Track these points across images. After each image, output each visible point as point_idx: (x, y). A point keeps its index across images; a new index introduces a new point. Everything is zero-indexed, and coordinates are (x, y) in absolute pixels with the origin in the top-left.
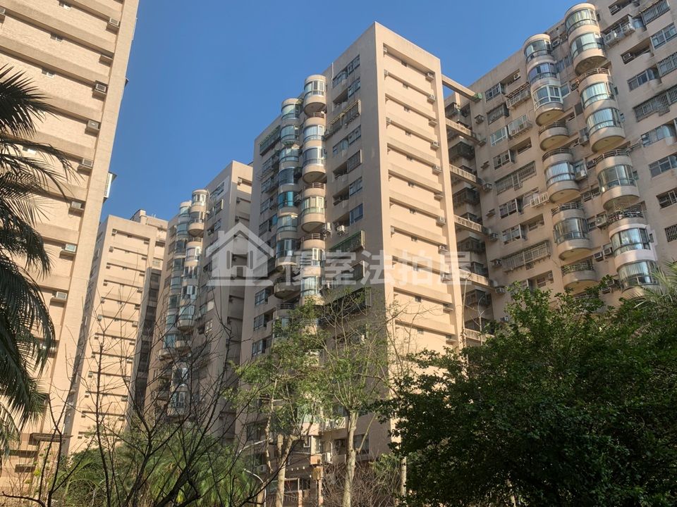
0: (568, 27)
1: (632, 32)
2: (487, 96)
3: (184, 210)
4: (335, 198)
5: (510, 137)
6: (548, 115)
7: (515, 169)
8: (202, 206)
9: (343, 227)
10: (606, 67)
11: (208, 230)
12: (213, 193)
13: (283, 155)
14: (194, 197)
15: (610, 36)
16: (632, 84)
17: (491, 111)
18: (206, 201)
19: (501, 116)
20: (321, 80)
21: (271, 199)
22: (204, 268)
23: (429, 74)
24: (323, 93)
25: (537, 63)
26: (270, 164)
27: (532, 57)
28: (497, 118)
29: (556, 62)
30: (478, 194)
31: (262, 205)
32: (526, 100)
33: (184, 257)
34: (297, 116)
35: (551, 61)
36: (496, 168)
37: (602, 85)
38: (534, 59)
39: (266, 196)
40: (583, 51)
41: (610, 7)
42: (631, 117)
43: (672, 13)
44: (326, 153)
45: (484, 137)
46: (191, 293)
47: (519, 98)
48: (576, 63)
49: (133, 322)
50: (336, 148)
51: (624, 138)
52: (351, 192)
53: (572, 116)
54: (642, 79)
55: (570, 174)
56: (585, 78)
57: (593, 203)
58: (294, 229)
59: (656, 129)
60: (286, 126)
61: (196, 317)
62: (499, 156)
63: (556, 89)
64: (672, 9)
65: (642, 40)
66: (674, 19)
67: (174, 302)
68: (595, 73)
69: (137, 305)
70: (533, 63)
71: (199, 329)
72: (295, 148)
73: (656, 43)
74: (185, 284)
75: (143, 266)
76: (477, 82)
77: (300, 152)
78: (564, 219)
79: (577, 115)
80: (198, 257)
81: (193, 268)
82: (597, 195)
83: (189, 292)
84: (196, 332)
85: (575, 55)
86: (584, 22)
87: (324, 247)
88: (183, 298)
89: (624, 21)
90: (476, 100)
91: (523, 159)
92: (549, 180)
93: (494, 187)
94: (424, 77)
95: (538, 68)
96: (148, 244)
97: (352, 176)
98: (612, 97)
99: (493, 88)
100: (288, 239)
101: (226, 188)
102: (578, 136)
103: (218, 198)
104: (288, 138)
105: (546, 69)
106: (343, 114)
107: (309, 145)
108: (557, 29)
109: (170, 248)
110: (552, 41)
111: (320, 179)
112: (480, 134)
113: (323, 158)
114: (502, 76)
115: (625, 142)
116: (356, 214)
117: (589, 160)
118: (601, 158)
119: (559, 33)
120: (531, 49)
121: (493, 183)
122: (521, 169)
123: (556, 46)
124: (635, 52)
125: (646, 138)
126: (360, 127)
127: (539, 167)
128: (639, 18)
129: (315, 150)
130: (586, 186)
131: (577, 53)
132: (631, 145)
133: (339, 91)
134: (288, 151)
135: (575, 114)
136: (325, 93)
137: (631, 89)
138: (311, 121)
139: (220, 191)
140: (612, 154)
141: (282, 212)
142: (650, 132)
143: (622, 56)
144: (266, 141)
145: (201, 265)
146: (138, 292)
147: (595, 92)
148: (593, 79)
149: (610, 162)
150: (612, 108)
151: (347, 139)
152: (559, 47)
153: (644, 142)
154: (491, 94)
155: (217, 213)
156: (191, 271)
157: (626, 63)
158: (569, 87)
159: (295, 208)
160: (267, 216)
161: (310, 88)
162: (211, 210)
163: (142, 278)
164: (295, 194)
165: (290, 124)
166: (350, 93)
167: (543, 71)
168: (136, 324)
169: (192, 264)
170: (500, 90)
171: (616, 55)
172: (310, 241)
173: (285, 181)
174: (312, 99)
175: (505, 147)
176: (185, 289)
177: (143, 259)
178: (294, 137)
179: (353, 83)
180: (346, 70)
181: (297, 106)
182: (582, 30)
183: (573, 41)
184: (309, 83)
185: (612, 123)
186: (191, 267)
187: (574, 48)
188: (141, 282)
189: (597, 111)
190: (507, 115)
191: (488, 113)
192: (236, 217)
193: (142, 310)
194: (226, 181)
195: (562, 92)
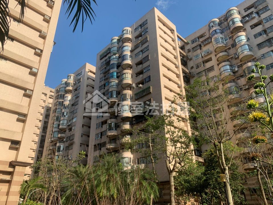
0: (228, 16)
1: (254, 17)
2: (192, 42)
3: (63, 82)
4: (137, 74)
5: (202, 57)
6: (220, 48)
7: (205, 69)
8: (71, 81)
9: (141, 85)
10: (245, 30)
11: (74, 90)
12: (77, 76)
13: (112, 58)
14: (68, 77)
15: (245, 19)
16: (256, 36)
17: (194, 47)
18: (74, 79)
19: (198, 49)
20: (129, 29)
21: (105, 76)
22: (72, 105)
23: (172, 30)
24: (130, 34)
25: (215, 29)
26: (104, 63)
27: (213, 27)
28: (196, 50)
29: (222, 29)
30: (189, 78)
31: (101, 79)
32: (209, 43)
33: (63, 101)
34: (118, 43)
35: (220, 28)
36: (196, 68)
37: (244, 36)
38: (214, 27)
39: (102, 75)
40: (235, 24)
41: (244, 9)
42: (256, 49)
43: (271, 11)
44: (132, 57)
45: (191, 57)
46: (66, 115)
47: (207, 42)
48: (231, 29)
49: (38, 127)
50: (136, 55)
51: (253, 56)
52: (144, 71)
53: (229, 49)
54: (260, 34)
55: (230, 69)
56: (236, 34)
57: (241, 81)
58: (117, 87)
59: (268, 52)
60: (113, 47)
61: (68, 124)
62: (198, 64)
63: (223, 39)
64: (271, 9)
65: (259, 20)
66: (272, 13)
67: (58, 119)
68: (241, 32)
69: (40, 120)
70: (213, 29)
71: (69, 129)
72: (117, 55)
73: (265, 21)
74: (63, 111)
75: (44, 105)
76: (188, 37)
77: (119, 57)
78: (230, 86)
79: (232, 48)
80: (69, 100)
81: (67, 105)
82: (242, 78)
83: (65, 114)
84: (67, 131)
85: (231, 26)
86: (234, 14)
87: (132, 94)
88: (62, 117)
89: (252, 13)
90: (187, 44)
91: (208, 65)
92: (222, 72)
93: (196, 76)
94: (170, 32)
95: (215, 31)
96: (46, 96)
97: (145, 65)
98: (247, 41)
99: (194, 39)
100: (115, 91)
101: (83, 73)
102: (233, 56)
103: (79, 77)
104: (114, 51)
105: (218, 31)
106: (140, 41)
107: (125, 53)
108: (222, 17)
109: (56, 98)
110: (220, 22)
111: (129, 67)
112: (189, 56)
113: (131, 59)
114: (198, 35)
115: (254, 57)
116: (147, 80)
117: (238, 64)
118: (246, 63)
119: (222, 19)
120: (212, 24)
121: (196, 74)
122: (208, 68)
123: (222, 23)
124: (256, 25)
125: (263, 56)
126: (148, 46)
127: (216, 67)
128: (257, 13)
129: (127, 55)
130: (238, 74)
131: (232, 25)
132: (257, 59)
133: (137, 33)
134: (114, 56)
135: (231, 47)
136: (131, 34)
137: (255, 38)
138: (125, 44)
139: (80, 74)
140: (250, 61)
141: (112, 80)
142: (265, 53)
143: (250, 26)
144: (103, 54)
145: (70, 104)
146: (41, 115)
147: (241, 39)
148: (240, 34)
149: (250, 64)
150: (248, 45)
151: (142, 51)
152: (223, 24)
153: (262, 58)
154: (193, 41)
155: (78, 83)
156: (66, 106)
157: (252, 29)
158: (228, 38)
159: (117, 79)
160: (103, 83)
161: (125, 32)
162: (76, 82)
163: (43, 109)
164: (117, 73)
165: (115, 46)
166: (143, 34)
167: (217, 32)
168: (39, 128)
169: (67, 103)
170: (197, 40)
171: (248, 26)
172: (126, 91)
173: (113, 68)
174: (126, 36)
175: (200, 60)
176: (63, 113)
177: (44, 102)
178: (116, 51)
179: (144, 30)
180: (141, 25)
181: (118, 40)
182: (234, 16)
183: (230, 20)
184: (125, 30)
185: (249, 50)
186: (66, 104)
187: (231, 23)
188: (43, 111)
189: (243, 45)
190: (201, 49)
191: (192, 48)
192: (87, 85)
193: (42, 123)
194: (83, 71)
195: (225, 40)
